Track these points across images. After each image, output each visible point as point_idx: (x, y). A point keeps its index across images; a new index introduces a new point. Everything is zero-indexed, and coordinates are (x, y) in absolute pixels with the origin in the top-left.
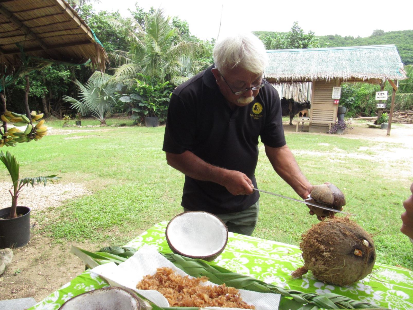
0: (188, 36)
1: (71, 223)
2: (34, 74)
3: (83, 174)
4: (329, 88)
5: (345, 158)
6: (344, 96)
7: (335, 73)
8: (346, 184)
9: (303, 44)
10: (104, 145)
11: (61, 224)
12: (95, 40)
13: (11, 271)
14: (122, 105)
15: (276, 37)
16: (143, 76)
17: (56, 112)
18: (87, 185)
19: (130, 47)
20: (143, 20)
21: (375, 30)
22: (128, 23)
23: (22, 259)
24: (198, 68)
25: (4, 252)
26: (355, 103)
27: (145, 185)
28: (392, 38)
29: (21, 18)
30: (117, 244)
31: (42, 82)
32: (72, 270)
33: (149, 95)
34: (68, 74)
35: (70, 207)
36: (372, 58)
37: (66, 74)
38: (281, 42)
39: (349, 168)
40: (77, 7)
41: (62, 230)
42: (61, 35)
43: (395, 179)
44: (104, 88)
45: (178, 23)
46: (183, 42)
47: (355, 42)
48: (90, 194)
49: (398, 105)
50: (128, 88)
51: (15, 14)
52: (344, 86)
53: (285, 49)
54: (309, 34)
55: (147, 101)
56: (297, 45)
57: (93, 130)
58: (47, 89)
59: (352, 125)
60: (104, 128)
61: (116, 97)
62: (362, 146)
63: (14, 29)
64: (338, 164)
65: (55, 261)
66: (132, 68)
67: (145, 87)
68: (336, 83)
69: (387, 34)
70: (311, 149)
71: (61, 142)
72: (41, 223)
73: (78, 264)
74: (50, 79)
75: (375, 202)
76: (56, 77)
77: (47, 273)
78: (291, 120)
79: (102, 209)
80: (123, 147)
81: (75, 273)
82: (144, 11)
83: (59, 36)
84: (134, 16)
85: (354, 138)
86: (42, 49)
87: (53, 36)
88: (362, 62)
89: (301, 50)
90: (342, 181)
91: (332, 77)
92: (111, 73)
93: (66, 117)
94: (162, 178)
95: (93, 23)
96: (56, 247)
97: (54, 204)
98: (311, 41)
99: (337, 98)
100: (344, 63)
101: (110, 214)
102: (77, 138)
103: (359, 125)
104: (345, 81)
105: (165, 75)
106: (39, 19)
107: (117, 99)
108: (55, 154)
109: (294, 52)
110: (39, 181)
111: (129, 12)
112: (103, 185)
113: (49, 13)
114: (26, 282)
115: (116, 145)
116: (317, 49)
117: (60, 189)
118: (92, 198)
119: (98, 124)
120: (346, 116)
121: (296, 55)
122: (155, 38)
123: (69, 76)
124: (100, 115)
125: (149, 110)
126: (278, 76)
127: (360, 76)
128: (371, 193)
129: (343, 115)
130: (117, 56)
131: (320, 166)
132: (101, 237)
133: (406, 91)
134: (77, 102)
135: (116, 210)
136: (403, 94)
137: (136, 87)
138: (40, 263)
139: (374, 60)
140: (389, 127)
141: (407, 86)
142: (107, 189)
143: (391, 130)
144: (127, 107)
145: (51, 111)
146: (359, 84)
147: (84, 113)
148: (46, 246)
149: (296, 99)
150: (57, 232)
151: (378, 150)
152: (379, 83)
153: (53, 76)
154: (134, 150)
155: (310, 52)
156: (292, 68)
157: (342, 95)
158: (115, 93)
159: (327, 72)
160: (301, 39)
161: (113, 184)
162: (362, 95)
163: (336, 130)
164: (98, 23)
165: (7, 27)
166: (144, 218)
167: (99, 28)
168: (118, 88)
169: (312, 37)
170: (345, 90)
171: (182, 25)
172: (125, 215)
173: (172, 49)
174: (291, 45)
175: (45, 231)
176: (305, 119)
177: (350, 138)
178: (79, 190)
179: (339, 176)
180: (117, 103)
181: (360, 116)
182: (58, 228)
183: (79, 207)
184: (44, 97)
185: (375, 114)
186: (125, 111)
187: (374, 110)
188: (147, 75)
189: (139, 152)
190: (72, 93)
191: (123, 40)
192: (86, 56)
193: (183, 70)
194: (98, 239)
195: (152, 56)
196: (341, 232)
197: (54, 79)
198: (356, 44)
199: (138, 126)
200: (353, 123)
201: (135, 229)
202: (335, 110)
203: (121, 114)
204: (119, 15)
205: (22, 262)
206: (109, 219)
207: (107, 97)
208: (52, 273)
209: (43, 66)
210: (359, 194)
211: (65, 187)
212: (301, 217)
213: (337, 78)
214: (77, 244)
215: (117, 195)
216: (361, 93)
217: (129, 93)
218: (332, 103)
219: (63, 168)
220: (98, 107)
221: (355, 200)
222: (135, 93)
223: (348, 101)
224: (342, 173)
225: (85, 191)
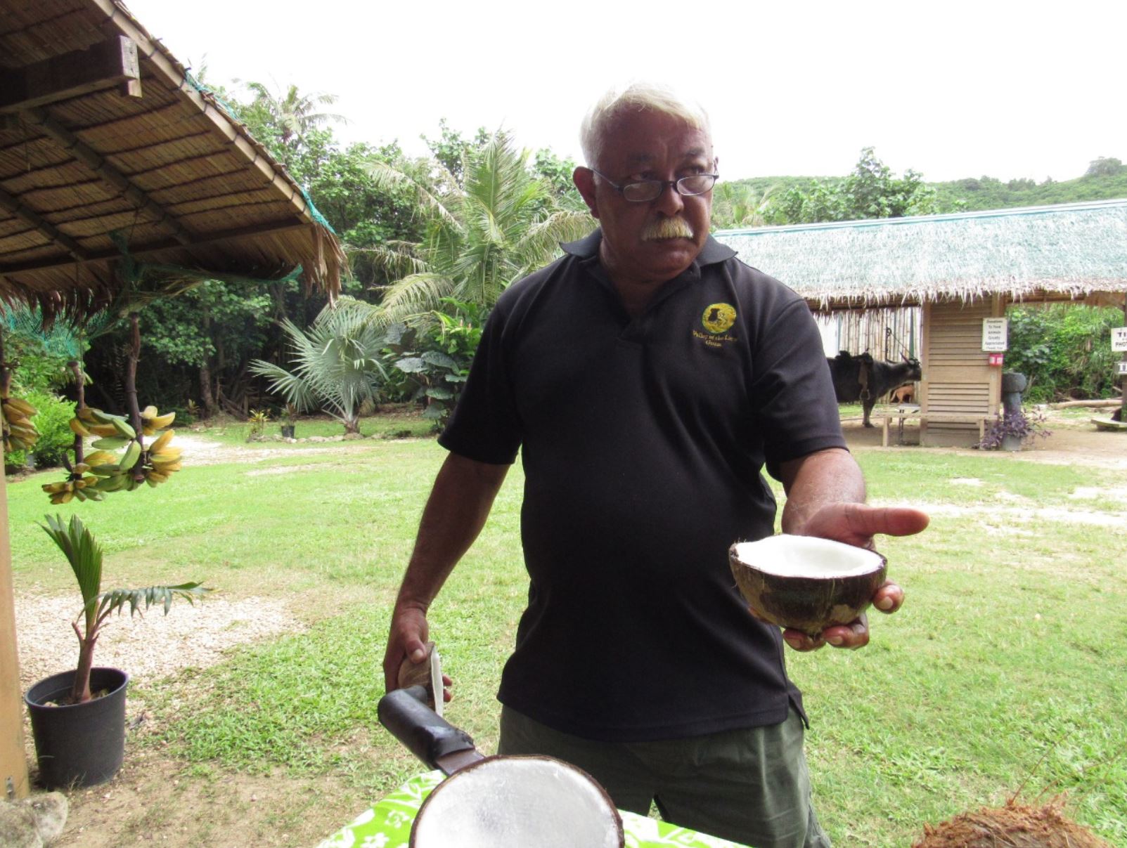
1: (241, 716)
2: (180, 308)
3: (288, 571)
4: (972, 323)
5: (1032, 520)
6: (1017, 342)
7: (987, 281)
8: (1040, 601)
9: (890, 206)
10: (349, 490)
11: (212, 718)
12: (312, 216)
14: (403, 379)
15: (814, 190)
16: (456, 303)
17: (233, 403)
18: (295, 604)
19: (426, 231)
20: (459, 162)
21: (1096, 159)
22: (422, 169)
23: (94, 823)
25: (42, 804)
26: (1051, 361)
27: (451, 604)
29: (127, 169)
30: (362, 782)
31: (201, 325)
34: (266, 303)
35: (241, 668)
36: (1094, 236)
37: (262, 304)
38: (828, 204)
39: (1046, 553)
40: (294, 137)
41: (212, 738)
42: (226, 207)
44: (355, 337)
45: (550, 164)
46: (562, 213)
47: (1039, 194)
48: (300, 630)
50: (417, 336)
51: (111, 158)
52: (1016, 314)
53: (840, 220)
54: (906, 177)
56: (873, 208)
57: (325, 450)
58: (214, 344)
59: (1046, 423)
60: (353, 442)
61: (387, 360)
62: (1081, 484)
63: (109, 197)
64: (1011, 541)
65: (182, 832)
66: (429, 284)
67: (463, 333)
68: (991, 307)
70: (929, 495)
71: (239, 483)
72: (160, 713)
74: (221, 319)
76: (236, 313)
78: (867, 414)
79: (327, 676)
80: (398, 495)
82: (460, 139)
83: (219, 209)
84: (437, 152)
85: (1056, 463)
86: (178, 244)
87: (205, 211)
88: (1064, 246)
89: (885, 221)
90: (1028, 594)
91: (980, 293)
92: (376, 298)
93: (257, 415)
94: (501, 583)
95: (334, 174)
96: (190, 789)
97: (201, 659)
98: (913, 197)
99: (997, 350)
100: (1012, 251)
101: (348, 689)
102: (281, 470)
103: (1069, 422)
104: (1018, 301)
106: (171, 168)
107: (389, 365)
108: (219, 517)
109: (866, 229)
110: (151, 598)
111: (424, 142)
112: (337, 603)
113: (195, 152)
115: (380, 489)
116: (931, 216)
117: (221, 616)
118: (304, 642)
119: (338, 433)
120: (1026, 400)
121: (871, 235)
122: (489, 206)
123: (267, 310)
124: (344, 409)
126: (824, 294)
127: (1061, 287)
128: (1121, 629)
129: (1018, 395)
130: (391, 256)
131: (957, 548)
132: (319, 759)
134: (286, 376)
137: (439, 333)
138: (141, 837)
139: (1098, 239)
142: (345, 615)
144: (414, 383)
145: (219, 400)
146: (1060, 308)
147: (303, 405)
148: (164, 783)
149: (877, 355)
150: (200, 742)
152: (1121, 304)
153: (229, 311)
155: (912, 225)
156: (863, 272)
157: (1013, 339)
158: (384, 350)
159: (964, 277)
160: (884, 193)
161: (363, 602)
162: (1070, 339)
163: (1002, 441)
164: (346, 173)
165: (93, 191)
167: (348, 185)
168: (392, 338)
169: (915, 185)
170: (1020, 325)
171: (559, 169)
173: (535, 233)
174: (857, 208)
175: (167, 739)
176: (908, 409)
177: (1045, 461)
178: (271, 619)
179: (1016, 577)
180: (390, 377)
181: (1070, 398)
182: (202, 731)
183: (264, 667)
184: (204, 364)
185: (1114, 390)
186: (408, 397)
187: (1109, 379)
188: (468, 301)
190: (276, 354)
191: (406, 212)
192: (289, 256)
194: (309, 765)
195: (481, 251)
197: (231, 319)
198: (1044, 198)
200: (1050, 418)
202: (994, 381)
203: (400, 404)
204: (398, 152)
205: (94, 834)
206: (345, 706)
207: (363, 361)
209: (181, 288)
210: (1081, 634)
211: (236, 609)
212: (906, 705)
213: (994, 294)
214: (250, 779)
215: (373, 634)
216: (1067, 333)
217: (420, 350)
218: (984, 363)
219: (234, 556)
220: (340, 388)
221: (1073, 654)
222: (436, 350)
223: (1030, 355)
224: (1027, 567)
225: (286, 621)
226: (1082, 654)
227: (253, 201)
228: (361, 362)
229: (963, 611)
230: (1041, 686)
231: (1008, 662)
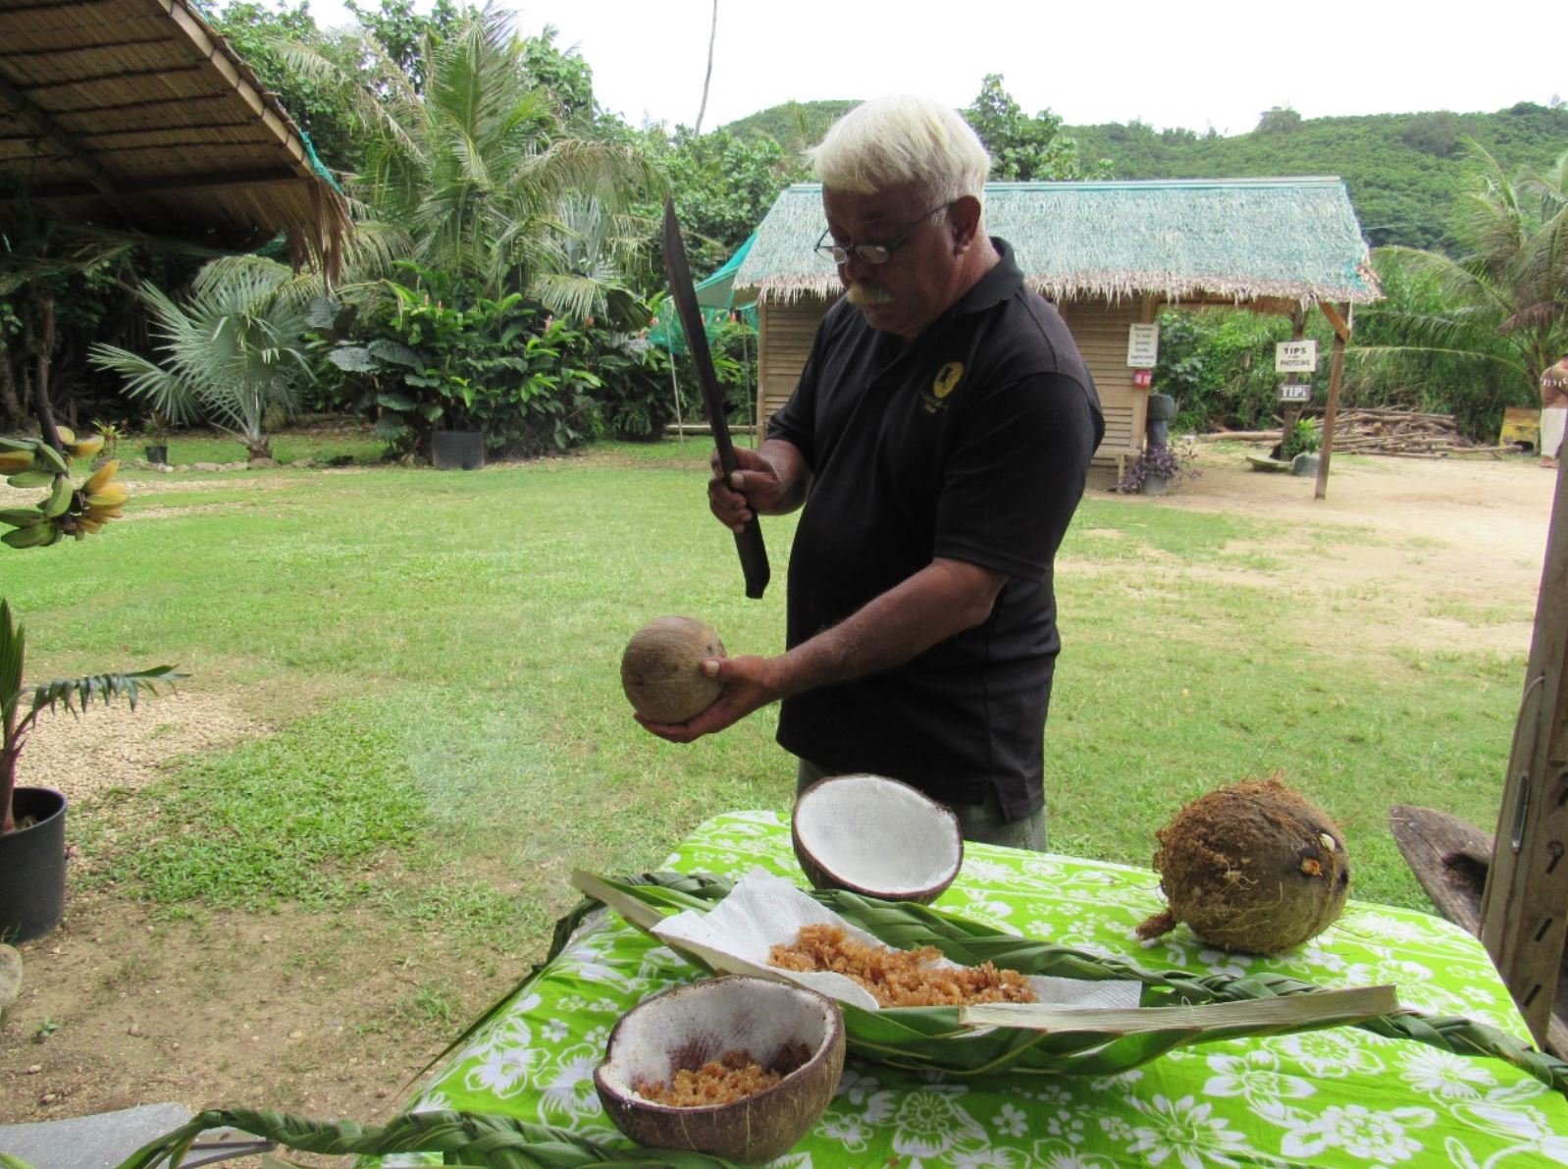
0: (589, 116)
1: (215, 845)
3: (222, 656)
4: (1117, 330)
5: (1178, 581)
6: (1166, 353)
7: (1138, 276)
8: (1188, 675)
9: (1018, 161)
10: (282, 542)
11: (172, 850)
12: (312, 167)
13: (18, 1027)
14: (337, 382)
16: (417, 269)
18: (247, 701)
20: (410, 49)
21: (1269, 110)
22: (350, 54)
23: (50, 983)
24: (632, 243)
26: (1203, 379)
27: (473, 695)
28: (1327, 143)
30: (405, 912)
32: (251, 1011)
33: (445, 345)
35: (195, 787)
36: (1266, 225)
39: (1195, 619)
41: (182, 872)
42: (178, 145)
43: (1347, 656)
44: (261, 315)
45: (549, 64)
46: (570, 142)
47: (1199, 152)
48: (264, 734)
49: (1351, 389)
50: (358, 316)
52: (1166, 316)
54: (1039, 122)
55: (436, 367)
57: (224, 483)
59: (1196, 460)
60: (263, 472)
61: (312, 351)
62: (1234, 537)
64: (1156, 605)
65: (180, 985)
66: (375, 238)
67: (429, 316)
68: (1140, 310)
69: (1310, 125)
72: (91, 848)
73: (273, 989)
75: (1286, 737)
77: (162, 1028)
79: (322, 789)
80: (359, 549)
81: (266, 1022)
82: (411, 12)
84: (374, 30)
85: (1204, 510)
86: (93, 190)
88: (1231, 235)
90: (1175, 666)
91: (1128, 290)
93: (103, 428)
94: (533, 665)
96: (172, 934)
97: (129, 776)
98: (1046, 151)
99: (1144, 366)
100: (1168, 238)
101: (357, 805)
102: (164, 514)
103: (1222, 459)
104: (1173, 302)
105: (506, 269)
106: (97, 83)
107: (316, 358)
110: (109, 688)
111: (352, 12)
112: (310, 697)
114: (85, 1061)
115: (329, 541)
116: (1071, 184)
117: (141, 720)
118: (278, 749)
119: (238, 456)
120: (1172, 428)
122: (465, 124)
124: (245, 421)
125: (445, 402)
127: (1224, 289)
128: (1272, 704)
129: (1165, 424)
131: (1096, 614)
132: (340, 888)
133: (1377, 339)
134: (151, 370)
135: (378, 791)
136: (1367, 350)
137: (393, 314)
138: (124, 994)
139: (1270, 229)
140: (1323, 469)
141: (1381, 320)
142: (327, 712)
143: (1331, 479)
144: (356, 386)
146: (1219, 312)
147: (181, 415)
148: (133, 932)
150: (166, 878)
151: (1286, 553)
152: (1289, 312)
154: (404, 564)
155: (1050, 194)
157: (1163, 349)
158: (307, 335)
159: (1110, 269)
160: (1011, 142)
161: (347, 695)
162: (1227, 353)
163: (1143, 482)
166: (489, 814)
168: (319, 318)
169: (1050, 133)
170: (1171, 331)
171: (563, 72)
172: (417, 808)
173: (529, 169)
175: (114, 879)
177: (1192, 509)
178: (216, 721)
179: (1162, 647)
180: (318, 376)
181: (1222, 428)
182: (164, 865)
183: (229, 782)
184: (3, 345)
185: (1273, 420)
186: (345, 405)
187: (1269, 405)
188: (434, 268)
189: (426, 570)
191: (327, 122)
192: (267, 220)
193: (574, 251)
194: (327, 898)
195: (455, 193)
196: (1266, 817)
198: (1205, 159)
199: (404, 465)
200: (1202, 454)
201: (463, 859)
202: (1139, 406)
204: (309, 23)
205: (53, 995)
206: (359, 825)
207: (276, 351)
208: (177, 1027)
210: (1231, 710)
211: (158, 710)
213: (1146, 292)
214: (252, 919)
215: (373, 735)
216: (1224, 345)
217: (364, 338)
218: (1128, 382)
219: (134, 638)
220: (239, 392)
221: (1222, 731)
222: (389, 338)
223: (1180, 370)
224: (1174, 637)
225: (240, 722)
226: (1229, 732)
227: (222, 140)
228: (273, 354)
229: (1104, 687)
230: (1189, 767)
231: (1154, 742)
